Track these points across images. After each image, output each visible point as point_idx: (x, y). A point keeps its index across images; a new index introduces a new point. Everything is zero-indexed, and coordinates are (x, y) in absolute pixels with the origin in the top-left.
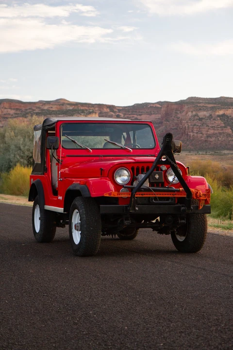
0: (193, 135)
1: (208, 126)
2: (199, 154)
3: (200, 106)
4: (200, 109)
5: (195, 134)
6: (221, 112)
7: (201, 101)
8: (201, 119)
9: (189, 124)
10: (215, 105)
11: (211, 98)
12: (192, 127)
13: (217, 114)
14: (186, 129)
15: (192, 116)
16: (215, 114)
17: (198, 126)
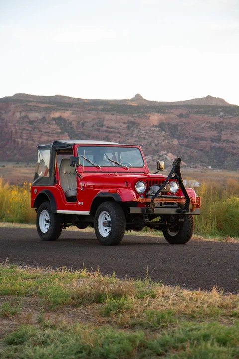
0: (22, 142)
1: (41, 131)
2: (30, 166)
3: (31, 106)
4: (31, 110)
5: (25, 141)
6: (57, 115)
7: (32, 99)
8: (31, 122)
9: (18, 128)
10: (50, 105)
11: (44, 97)
12: (20, 131)
13: (52, 116)
14: (14, 133)
15: (20, 118)
16: (49, 116)
17: (28, 130)
